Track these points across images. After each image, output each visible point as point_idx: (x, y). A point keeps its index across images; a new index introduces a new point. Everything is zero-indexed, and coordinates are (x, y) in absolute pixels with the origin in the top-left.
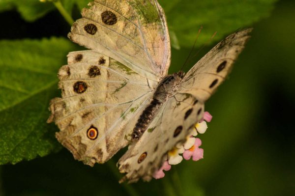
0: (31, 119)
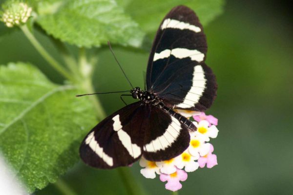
0: (18, 152)
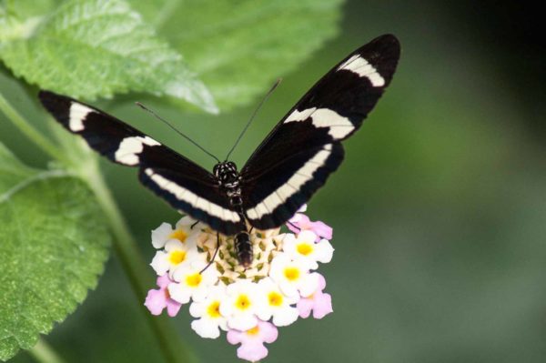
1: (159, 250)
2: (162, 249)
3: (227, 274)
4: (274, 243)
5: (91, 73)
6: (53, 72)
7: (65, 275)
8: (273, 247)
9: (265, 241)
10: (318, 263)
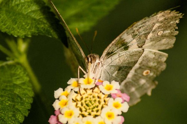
1: (57, 99)
2: (58, 99)
3: (84, 113)
4: (105, 101)
5: (23, 26)
6: (7, 25)
7: (15, 110)
8: (104, 103)
9: (101, 100)
10: (122, 112)
